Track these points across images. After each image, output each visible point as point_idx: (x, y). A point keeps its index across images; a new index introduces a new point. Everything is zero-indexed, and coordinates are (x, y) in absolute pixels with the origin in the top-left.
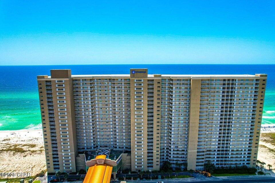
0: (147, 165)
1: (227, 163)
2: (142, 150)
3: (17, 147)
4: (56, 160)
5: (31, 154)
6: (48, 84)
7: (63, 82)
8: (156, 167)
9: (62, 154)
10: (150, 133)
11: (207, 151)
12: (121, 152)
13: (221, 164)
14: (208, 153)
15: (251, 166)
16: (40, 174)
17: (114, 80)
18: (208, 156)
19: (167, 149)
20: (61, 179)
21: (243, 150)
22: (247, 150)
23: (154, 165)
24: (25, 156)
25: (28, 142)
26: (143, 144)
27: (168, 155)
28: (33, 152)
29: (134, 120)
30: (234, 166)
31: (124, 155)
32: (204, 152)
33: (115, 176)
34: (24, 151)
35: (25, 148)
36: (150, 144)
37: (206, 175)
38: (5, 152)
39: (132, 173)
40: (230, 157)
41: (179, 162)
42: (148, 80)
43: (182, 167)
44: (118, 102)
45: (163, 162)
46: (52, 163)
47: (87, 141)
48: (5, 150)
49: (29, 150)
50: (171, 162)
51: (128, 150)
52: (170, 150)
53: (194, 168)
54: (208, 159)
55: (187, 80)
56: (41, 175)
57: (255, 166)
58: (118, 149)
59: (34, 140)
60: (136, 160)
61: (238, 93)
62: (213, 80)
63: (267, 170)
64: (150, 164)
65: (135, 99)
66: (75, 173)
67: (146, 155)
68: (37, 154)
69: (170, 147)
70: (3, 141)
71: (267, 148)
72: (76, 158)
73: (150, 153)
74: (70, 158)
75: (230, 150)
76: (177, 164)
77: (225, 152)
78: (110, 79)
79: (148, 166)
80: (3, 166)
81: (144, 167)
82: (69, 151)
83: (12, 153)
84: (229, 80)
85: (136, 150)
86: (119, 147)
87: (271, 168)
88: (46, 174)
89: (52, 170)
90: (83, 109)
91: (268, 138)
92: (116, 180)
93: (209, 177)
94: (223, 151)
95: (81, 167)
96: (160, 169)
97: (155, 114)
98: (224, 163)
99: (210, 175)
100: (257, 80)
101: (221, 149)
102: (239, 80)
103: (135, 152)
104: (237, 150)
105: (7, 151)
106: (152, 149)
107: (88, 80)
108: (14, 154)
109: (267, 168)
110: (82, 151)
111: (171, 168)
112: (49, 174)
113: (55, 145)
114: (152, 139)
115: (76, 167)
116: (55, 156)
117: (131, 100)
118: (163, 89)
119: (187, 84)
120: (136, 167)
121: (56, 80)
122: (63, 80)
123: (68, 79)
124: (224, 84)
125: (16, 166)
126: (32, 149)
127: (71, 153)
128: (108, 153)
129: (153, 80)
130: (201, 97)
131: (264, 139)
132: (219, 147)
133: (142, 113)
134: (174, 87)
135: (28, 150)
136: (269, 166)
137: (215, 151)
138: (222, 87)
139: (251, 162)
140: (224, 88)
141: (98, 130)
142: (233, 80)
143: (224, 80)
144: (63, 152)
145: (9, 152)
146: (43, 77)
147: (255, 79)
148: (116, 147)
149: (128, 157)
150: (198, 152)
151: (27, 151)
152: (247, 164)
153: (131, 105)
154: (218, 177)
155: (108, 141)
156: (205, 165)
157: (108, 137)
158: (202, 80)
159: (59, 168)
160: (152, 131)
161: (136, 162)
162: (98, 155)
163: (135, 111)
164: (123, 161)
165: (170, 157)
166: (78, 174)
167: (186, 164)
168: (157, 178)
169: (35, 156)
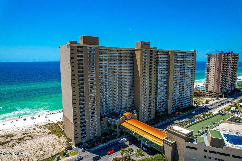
2: (146, 104)
5: (19, 143)
7: (94, 49)
8: (153, 116)
10: (150, 91)
16: (67, 147)
22: (189, 96)
24: (13, 146)
26: (146, 100)
28: (19, 139)
29: (142, 82)
32: (175, 100)
36: (150, 99)
40: (184, 101)
53: (171, 112)
64: (150, 114)
67: (148, 108)
68: (27, 140)
73: (150, 106)
74: (96, 123)
75: (184, 97)
79: (148, 117)
81: (146, 118)
88: (74, 146)
89: (79, 140)
95: (104, 130)
99: (181, 113)
102: (187, 53)
103: (142, 107)
106: (151, 103)
107: (103, 50)
114: (151, 95)
115: (101, 131)
116: (83, 124)
120: (142, 119)
121: (88, 46)
122: (94, 46)
123: (98, 46)
126: (15, 138)
127: (97, 118)
132: (179, 96)
135: (8, 140)
137: (178, 99)
143: (181, 53)
144: (90, 119)
146: (75, 43)
155: (115, 104)
157: (115, 101)
161: (142, 115)
168: (159, 122)
169: (25, 142)
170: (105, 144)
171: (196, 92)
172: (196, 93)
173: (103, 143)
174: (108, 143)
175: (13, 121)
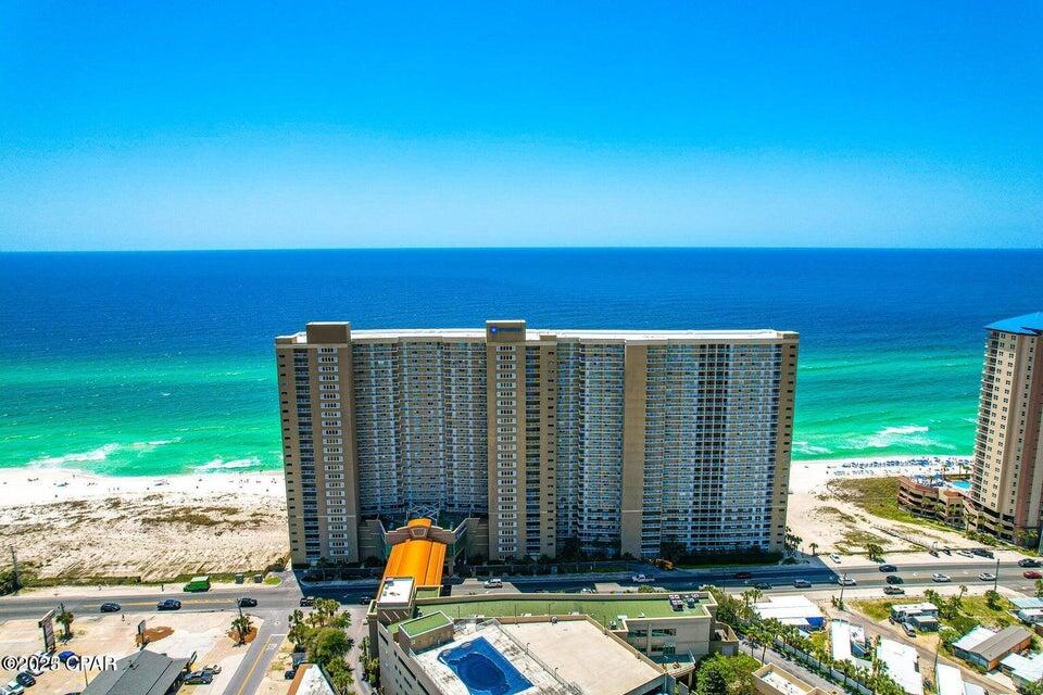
0: (524, 544)
1: (716, 540)
2: (515, 507)
3: (193, 513)
4: (313, 532)
5: (232, 530)
6: (301, 356)
7: (335, 352)
9: (326, 517)
10: (533, 469)
11: (669, 512)
12: (465, 515)
13: (701, 544)
14: (671, 516)
15: (771, 548)
16: (276, 565)
17: (449, 345)
18: (670, 524)
19: (574, 507)
20: (326, 576)
21: (754, 509)
22: (763, 509)
23: (543, 544)
24: (220, 534)
25: (215, 504)
26: (516, 495)
27: (576, 523)
28: (237, 524)
29: (495, 438)
30: (733, 547)
31: (473, 522)
32: (659, 513)
33: (451, 570)
34: (213, 523)
35: (212, 516)
36: (533, 495)
37: (662, 566)
38: (167, 524)
39: (490, 563)
40: (723, 526)
41: (601, 539)
42: (527, 348)
43: (611, 551)
44: (456, 397)
45: (565, 539)
46: (302, 541)
47: (384, 491)
48: (164, 520)
49: (225, 521)
50: (584, 539)
51: (479, 511)
52: (582, 510)
53: (637, 552)
54: (671, 532)
55: (617, 346)
56: (279, 567)
57: (781, 548)
58: (456, 509)
59: (227, 497)
60: (500, 533)
61: (736, 377)
62: (676, 347)
63: (808, 556)
64: (533, 541)
65: (497, 390)
66: (357, 565)
67: (524, 520)
69: (581, 502)
70: (145, 499)
71: (839, 514)
72: (358, 529)
73: (533, 516)
74: (345, 527)
75: (724, 510)
76: (596, 544)
77: (709, 515)
78: (438, 344)
79: (528, 548)
80: (174, 554)
81: (519, 550)
82: (344, 511)
83: (184, 526)
84: (712, 346)
85: (500, 508)
86: (460, 506)
87: (817, 551)
88: (289, 566)
89: (303, 559)
90: (375, 414)
91: (853, 491)
92: (455, 576)
93: (669, 570)
94: (707, 512)
95: (371, 549)
96: (557, 556)
97: (543, 425)
98: (707, 540)
99: (670, 565)
100: (778, 346)
101: (700, 507)
102: (735, 347)
103: (497, 514)
104: (740, 511)
105: (171, 521)
106: (538, 507)
107: (387, 345)
108: (189, 529)
109: (809, 551)
110: (371, 513)
111: (584, 554)
112: (294, 566)
113: (310, 499)
114: (538, 482)
115: (360, 550)
116: (311, 524)
117: (488, 392)
118: (561, 365)
119: (618, 356)
120: (500, 549)
121: (319, 347)
122: (335, 347)
123: (345, 346)
124: (703, 356)
125: (206, 555)
126: (233, 518)
127: (348, 517)
128: (435, 516)
129: (538, 348)
130: (648, 384)
131: (842, 494)
132: (696, 503)
133: (514, 422)
134: (587, 363)
135: (221, 519)
136: (814, 546)
137: (686, 512)
138: (697, 363)
139: (773, 538)
140: (702, 365)
141: (409, 463)
142: (721, 346)
143: (703, 347)
144: (329, 515)
145: (176, 523)
146: (289, 341)
147: (773, 344)
148: (453, 505)
149: (482, 527)
150: (644, 514)
151: (220, 522)
152: (764, 542)
153: (488, 404)
154: (690, 571)
155: (434, 489)
156: (663, 545)
157: (432, 481)
158: (649, 347)
159: (319, 553)
160: (537, 465)
161: (500, 537)
162: (410, 519)
163: (499, 417)
164: (470, 538)
165: (582, 527)
166: (362, 567)
167: (617, 544)
168: (548, 572)
169: (243, 533)
170: (345, 583)
171: (920, 497)
172: (920, 501)
173: (344, 579)
174: (353, 583)
175: (275, 477)
